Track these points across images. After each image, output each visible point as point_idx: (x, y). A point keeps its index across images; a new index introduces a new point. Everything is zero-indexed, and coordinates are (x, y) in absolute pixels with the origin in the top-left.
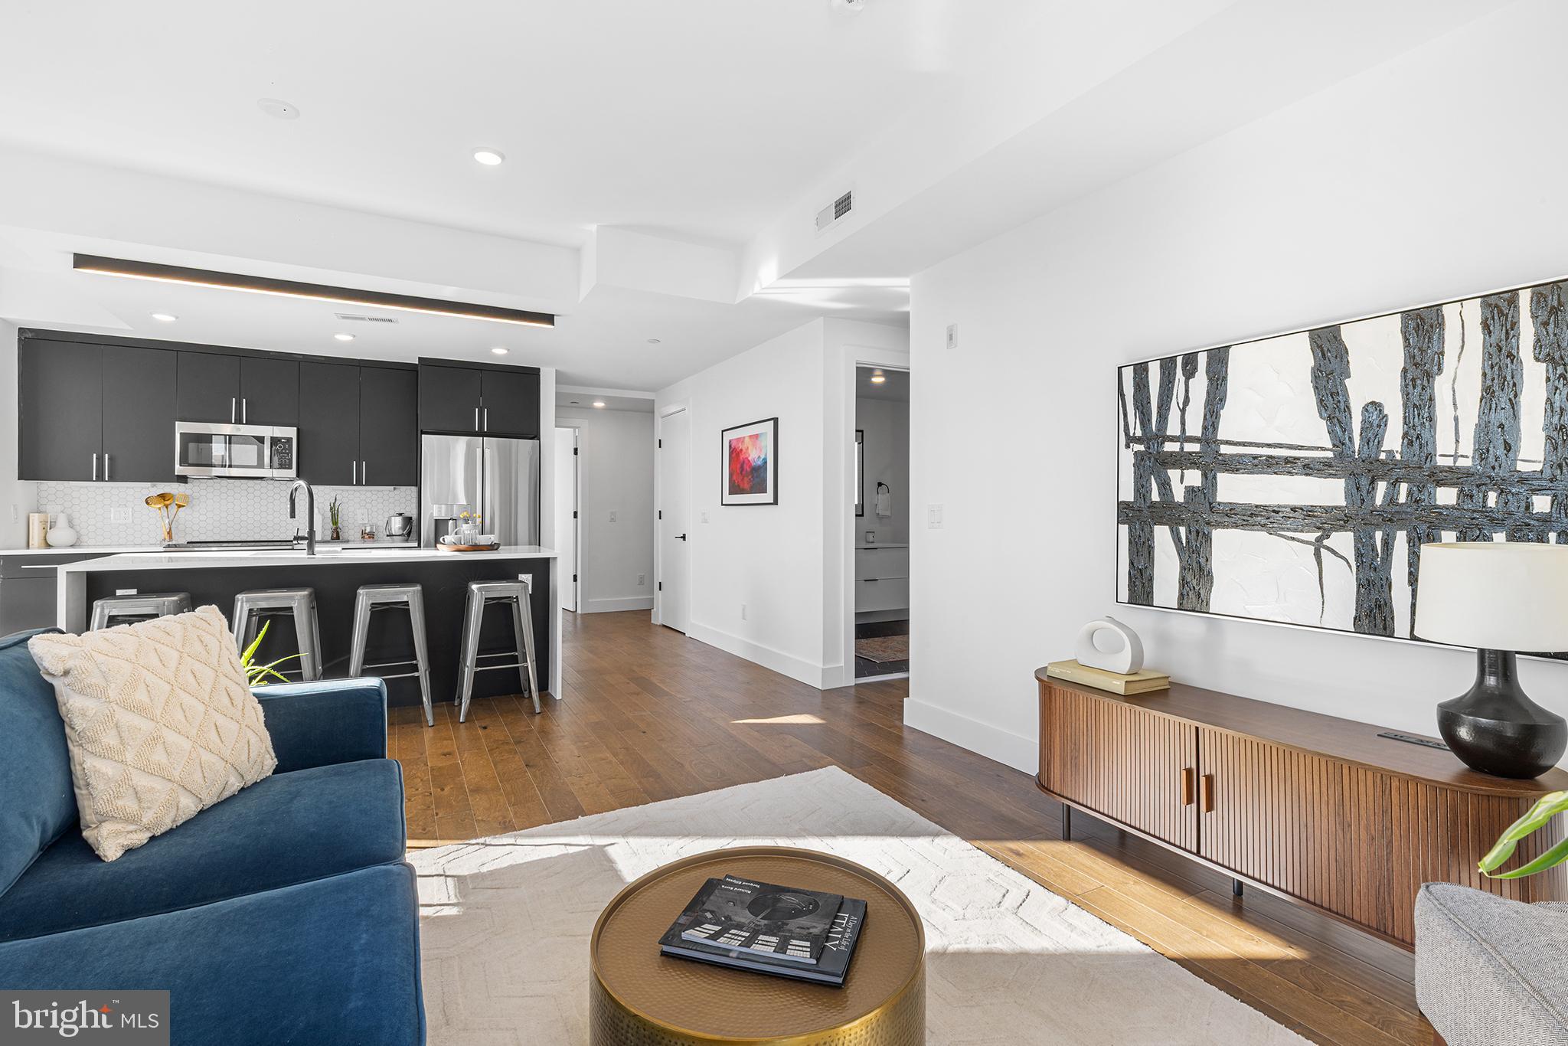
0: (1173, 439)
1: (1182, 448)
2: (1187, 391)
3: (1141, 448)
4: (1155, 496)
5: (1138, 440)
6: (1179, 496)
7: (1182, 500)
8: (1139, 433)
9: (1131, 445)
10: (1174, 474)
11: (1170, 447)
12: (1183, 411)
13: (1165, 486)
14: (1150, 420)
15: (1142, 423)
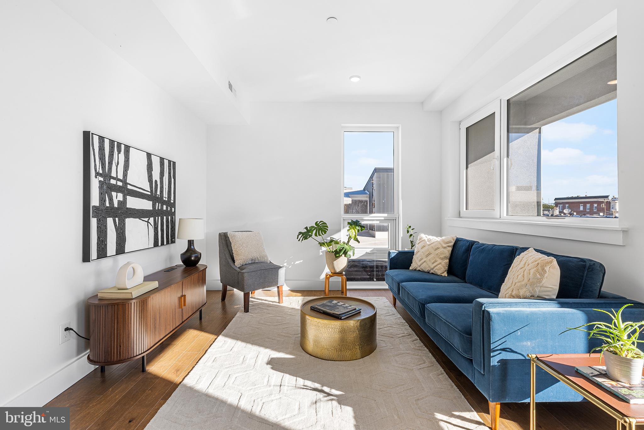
0: (114, 178)
1: (117, 183)
2: (118, 159)
3: (102, 179)
4: (108, 205)
5: (101, 175)
6: (116, 205)
7: (117, 206)
8: (101, 172)
9: (98, 177)
10: (114, 194)
11: (113, 182)
12: (117, 166)
13: (111, 200)
14: (105, 168)
15: (102, 168)
